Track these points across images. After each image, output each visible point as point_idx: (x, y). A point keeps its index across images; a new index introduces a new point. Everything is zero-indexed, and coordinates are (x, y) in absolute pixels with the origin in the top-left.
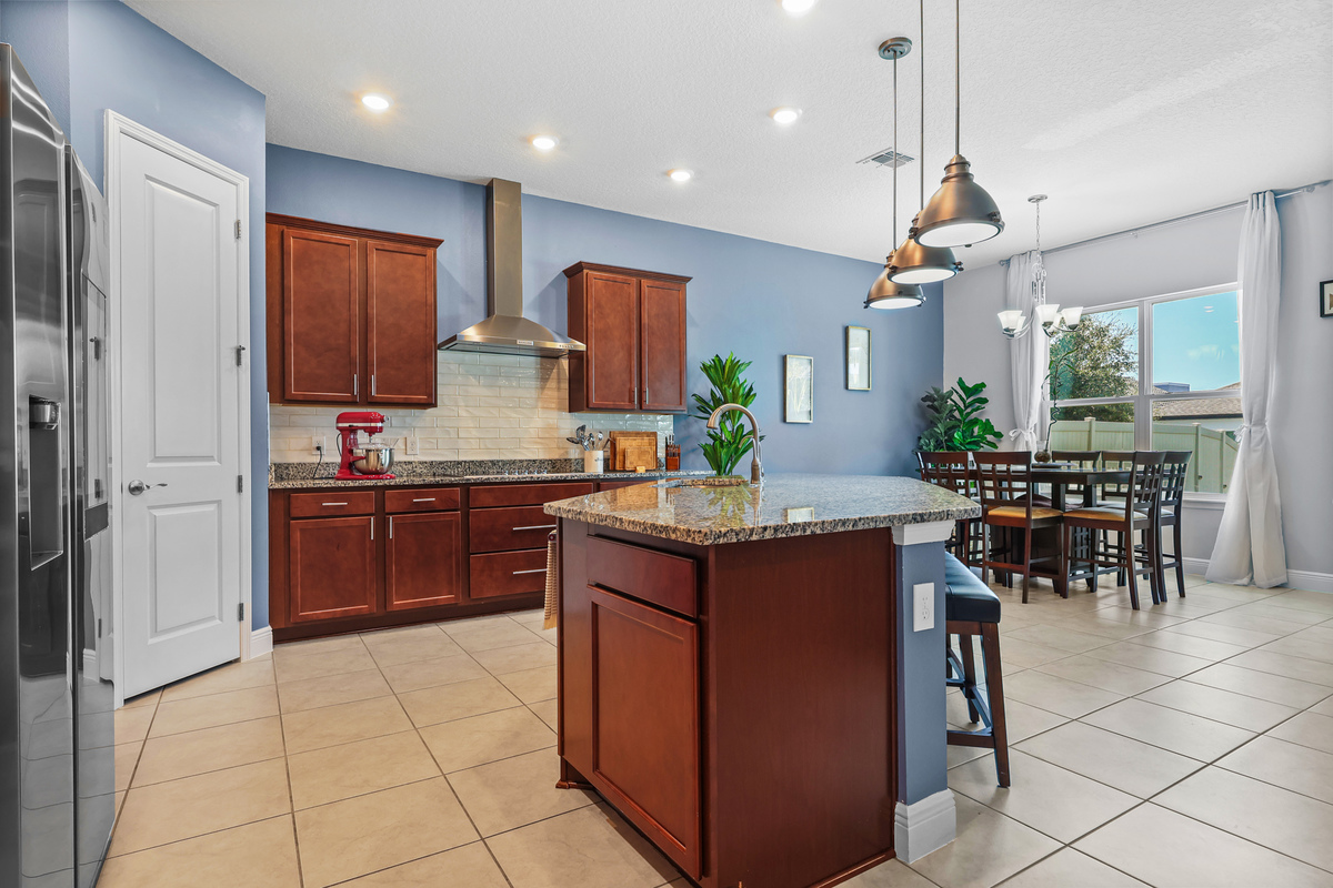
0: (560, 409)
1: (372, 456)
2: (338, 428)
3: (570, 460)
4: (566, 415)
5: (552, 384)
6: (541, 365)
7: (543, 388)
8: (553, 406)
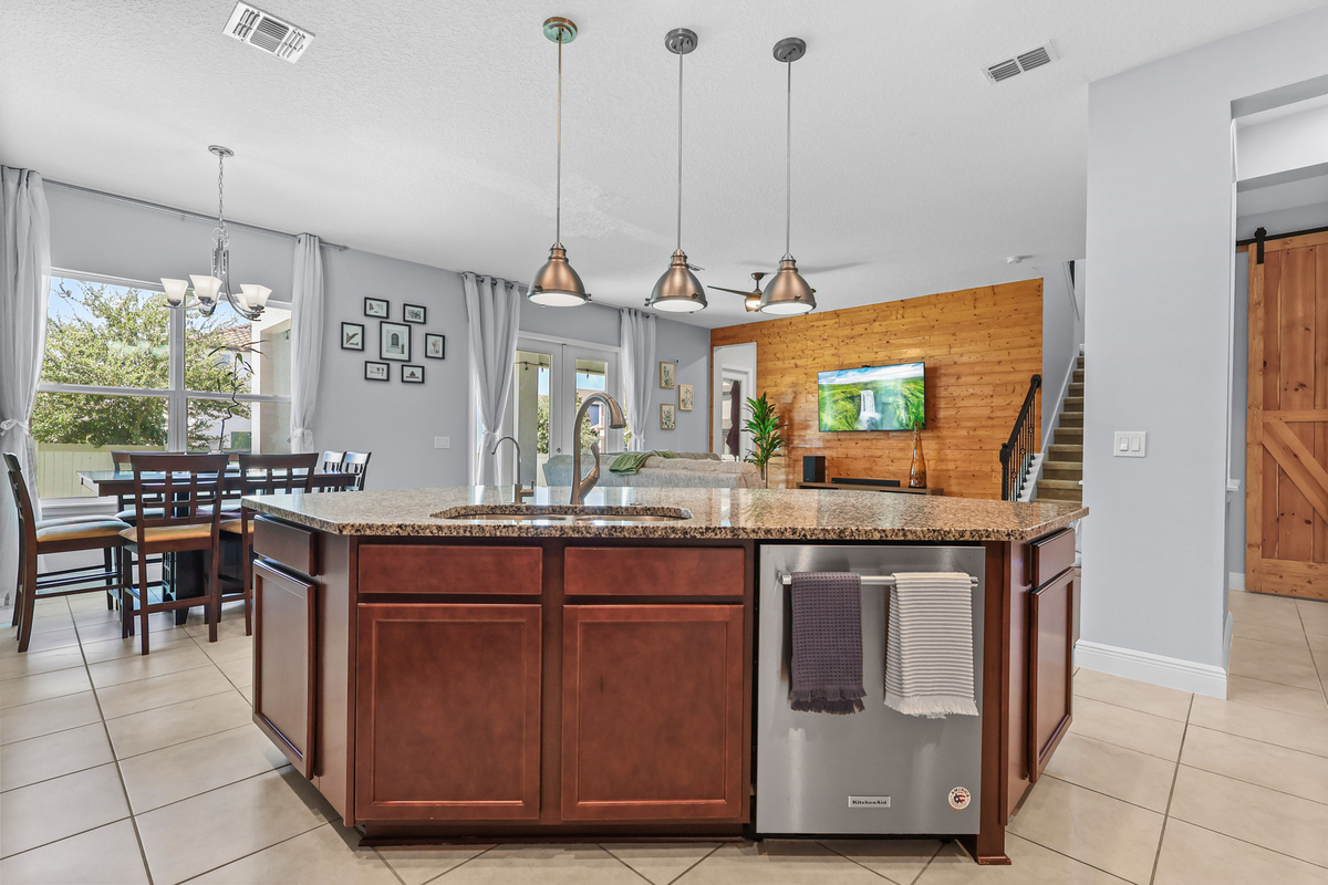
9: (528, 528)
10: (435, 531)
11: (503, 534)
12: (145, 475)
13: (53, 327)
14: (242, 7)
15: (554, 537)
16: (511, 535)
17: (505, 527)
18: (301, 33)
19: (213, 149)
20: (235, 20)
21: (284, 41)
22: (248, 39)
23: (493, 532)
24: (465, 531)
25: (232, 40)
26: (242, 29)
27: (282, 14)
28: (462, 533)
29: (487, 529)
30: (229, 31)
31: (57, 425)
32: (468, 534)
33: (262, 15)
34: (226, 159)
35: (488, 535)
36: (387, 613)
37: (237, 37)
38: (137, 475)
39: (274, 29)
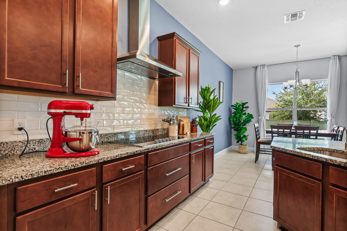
0: (155, 105)
1: (85, 138)
2: (49, 113)
3: (159, 129)
4: (157, 107)
5: (152, 92)
6: (149, 81)
7: (149, 94)
8: (153, 103)
9: (315, 156)
10: (290, 152)
11: (308, 157)
12: (273, 130)
13: (286, 92)
14: (285, 16)
15: (324, 161)
16: (310, 157)
17: (308, 154)
18: (301, 12)
19: (295, 46)
20: (285, 19)
21: (298, 16)
22: (290, 22)
23: (305, 155)
24: (297, 153)
25: (287, 23)
26: (288, 20)
27: (294, 12)
28: (296, 154)
29: (303, 154)
30: (285, 22)
31: (285, 115)
32: (298, 154)
33: (290, 15)
34: (299, 47)
35: (303, 156)
36: (281, 170)
37: (287, 22)
38: (272, 130)
39: (294, 16)
